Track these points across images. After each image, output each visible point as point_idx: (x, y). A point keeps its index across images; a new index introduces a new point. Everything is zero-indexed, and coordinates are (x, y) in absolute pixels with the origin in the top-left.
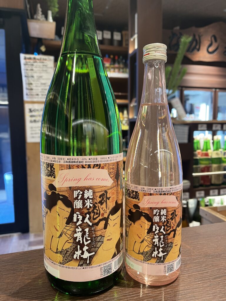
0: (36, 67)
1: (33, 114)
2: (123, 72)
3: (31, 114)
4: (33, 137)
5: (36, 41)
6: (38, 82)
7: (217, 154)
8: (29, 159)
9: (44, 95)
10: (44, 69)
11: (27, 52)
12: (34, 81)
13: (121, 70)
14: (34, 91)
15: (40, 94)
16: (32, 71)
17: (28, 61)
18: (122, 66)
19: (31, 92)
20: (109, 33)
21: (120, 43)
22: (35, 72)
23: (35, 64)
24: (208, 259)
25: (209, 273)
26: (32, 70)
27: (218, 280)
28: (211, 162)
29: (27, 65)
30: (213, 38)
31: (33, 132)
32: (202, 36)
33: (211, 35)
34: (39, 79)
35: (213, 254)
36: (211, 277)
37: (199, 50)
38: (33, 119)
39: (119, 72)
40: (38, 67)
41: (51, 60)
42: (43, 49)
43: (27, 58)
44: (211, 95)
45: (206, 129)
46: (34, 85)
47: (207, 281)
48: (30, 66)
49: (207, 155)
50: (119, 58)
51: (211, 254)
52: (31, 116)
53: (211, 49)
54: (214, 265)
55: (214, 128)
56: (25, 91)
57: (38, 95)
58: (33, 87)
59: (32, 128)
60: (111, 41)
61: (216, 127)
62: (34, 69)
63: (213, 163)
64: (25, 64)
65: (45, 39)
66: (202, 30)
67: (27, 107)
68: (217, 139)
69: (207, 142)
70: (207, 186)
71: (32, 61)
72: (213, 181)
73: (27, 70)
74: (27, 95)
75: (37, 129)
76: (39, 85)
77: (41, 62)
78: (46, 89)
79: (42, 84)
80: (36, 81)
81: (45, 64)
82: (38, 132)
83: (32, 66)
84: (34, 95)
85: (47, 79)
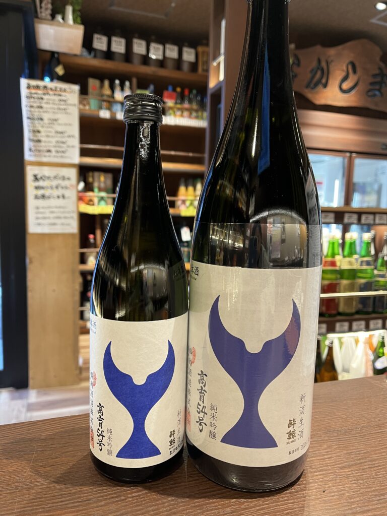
0: (47, 103)
1: (41, 183)
2: (197, 117)
3: (37, 184)
4: (39, 224)
5: (48, 56)
6: (50, 129)
7: (350, 263)
8: (31, 262)
9: (60, 152)
10: (62, 107)
11: (31, 76)
12: (43, 127)
13: (194, 114)
14: (43, 144)
15: (53, 149)
16: (41, 110)
17: (33, 91)
18: (195, 106)
19: (38, 146)
20: (176, 48)
21: (194, 66)
22: (46, 112)
23: (46, 97)
24: (332, 437)
25: (333, 459)
26: (41, 107)
27: (347, 470)
28: (339, 276)
29: (31, 97)
30: (350, 67)
31: (40, 216)
32: (332, 61)
33: (347, 61)
34: (51, 124)
35: (340, 429)
36: (336, 465)
37: (325, 86)
38: (40, 192)
39: (190, 117)
40: (51, 102)
41: (75, 92)
42: (60, 70)
43: (33, 87)
44: (343, 163)
45: (332, 220)
46: (43, 134)
47: (330, 472)
48: (36, 100)
49: (333, 264)
50: (190, 92)
51: (336, 429)
52: (37, 188)
53: (345, 86)
54: (341, 447)
55: (346, 220)
56: (27, 144)
57: (49, 151)
58: (42, 136)
59: (37, 208)
60: (179, 62)
61: (350, 217)
62: (44, 105)
63: (342, 278)
64: (28, 97)
65: (65, 54)
66: (332, 52)
67: (30, 171)
68: (351, 239)
69: (333, 243)
70: (330, 316)
71: (40, 92)
72: (342, 308)
73: (31, 107)
74: (30, 150)
75: (47, 211)
76: (53, 134)
77: (57, 95)
78: (63, 143)
79: (57, 132)
80: (47, 127)
81: (63, 98)
82: (48, 215)
83: (41, 101)
84: (43, 151)
85: (66, 124)
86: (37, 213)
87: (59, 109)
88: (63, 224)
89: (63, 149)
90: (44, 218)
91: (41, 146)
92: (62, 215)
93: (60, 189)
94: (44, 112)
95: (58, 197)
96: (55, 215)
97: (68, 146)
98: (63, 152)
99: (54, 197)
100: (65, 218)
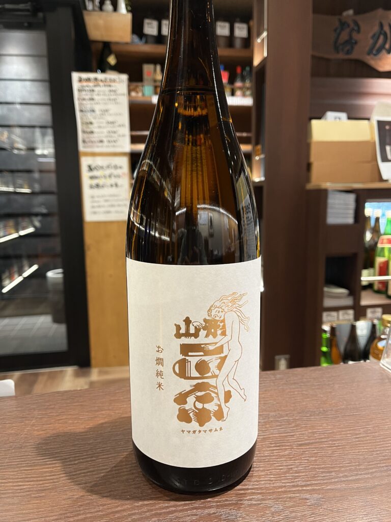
0: (98, 95)
1: (95, 173)
3: (91, 174)
4: (95, 213)
5: (100, 46)
6: (101, 120)
8: (89, 249)
9: (112, 141)
10: (112, 97)
12: (95, 118)
13: (248, 93)
14: (95, 135)
15: (105, 140)
16: (92, 102)
17: (85, 84)
19: (91, 137)
20: (227, 25)
21: (246, 42)
22: (97, 103)
23: (96, 89)
25: (295, 436)
26: (92, 99)
29: (83, 91)
31: (95, 204)
34: (103, 114)
36: (296, 442)
37: (389, 51)
38: (94, 182)
39: (244, 95)
40: (101, 93)
41: (124, 81)
42: (112, 60)
43: (84, 80)
46: (95, 125)
47: (287, 448)
48: (89, 93)
51: (311, 410)
52: (92, 178)
54: (308, 426)
56: (80, 136)
57: (101, 141)
58: (94, 128)
59: (93, 197)
60: (230, 40)
62: (96, 97)
67: (85, 162)
71: (91, 84)
73: (84, 99)
74: (84, 141)
75: (101, 199)
76: (104, 125)
77: (107, 86)
78: (115, 132)
79: (108, 123)
80: (99, 118)
81: (113, 88)
82: (102, 203)
83: (92, 93)
84: (95, 142)
85: (116, 114)
86: (93, 202)
87: (110, 100)
88: (117, 212)
89: (115, 139)
90: (99, 207)
91: (94, 137)
92: (116, 203)
93: (113, 177)
94: (95, 104)
95: (112, 186)
96: (109, 203)
97: (119, 136)
98: (115, 141)
99: (108, 186)
100: (119, 206)
